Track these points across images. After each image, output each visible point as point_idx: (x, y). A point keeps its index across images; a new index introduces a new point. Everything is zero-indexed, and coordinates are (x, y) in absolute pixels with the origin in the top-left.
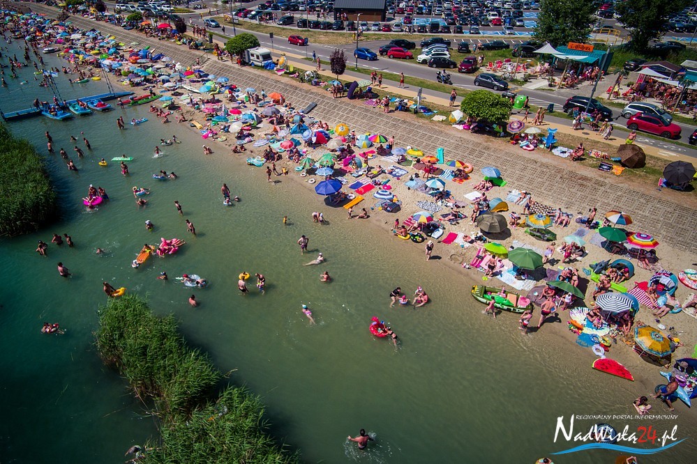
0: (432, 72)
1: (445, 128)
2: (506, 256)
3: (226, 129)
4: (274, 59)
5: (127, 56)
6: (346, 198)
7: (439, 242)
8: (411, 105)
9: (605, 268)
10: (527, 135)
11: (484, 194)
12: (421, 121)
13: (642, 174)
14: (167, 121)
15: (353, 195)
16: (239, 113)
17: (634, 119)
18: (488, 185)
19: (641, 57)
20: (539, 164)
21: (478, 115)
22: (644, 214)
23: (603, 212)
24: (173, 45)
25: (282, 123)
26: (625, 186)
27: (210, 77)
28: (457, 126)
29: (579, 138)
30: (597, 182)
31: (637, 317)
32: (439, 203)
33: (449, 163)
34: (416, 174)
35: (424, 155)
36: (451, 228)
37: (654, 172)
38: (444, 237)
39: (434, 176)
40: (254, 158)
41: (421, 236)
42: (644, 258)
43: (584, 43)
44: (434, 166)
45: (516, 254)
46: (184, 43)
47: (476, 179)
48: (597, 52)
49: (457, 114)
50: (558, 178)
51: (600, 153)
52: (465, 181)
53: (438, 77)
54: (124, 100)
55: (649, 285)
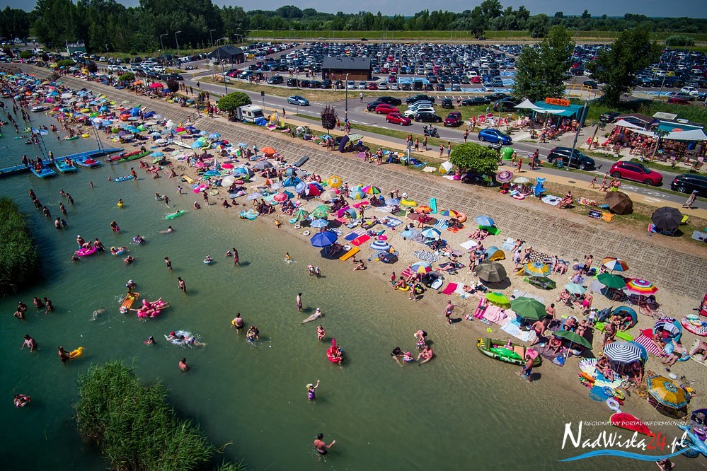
0: (419, 127)
1: (435, 179)
2: (508, 306)
3: (219, 183)
4: (266, 116)
5: (118, 114)
6: (342, 249)
7: (439, 293)
8: (402, 157)
9: (608, 316)
10: (516, 185)
11: (480, 243)
12: (413, 172)
13: (631, 220)
14: (157, 177)
15: (349, 246)
16: (232, 167)
17: (616, 167)
18: (482, 233)
19: (614, 110)
20: (530, 213)
21: (467, 166)
22: (638, 259)
23: (598, 258)
24: (165, 104)
25: (275, 176)
26: (617, 232)
27: (201, 133)
28: (448, 177)
29: (567, 187)
30: (589, 229)
31: (647, 366)
32: (436, 253)
33: (443, 213)
34: (411, 224)
35: (417, 205)
36: (451, 279)
37: (642, 218)
38: (444, 287)
39: (428, 225)
40: (247, 211)
41: (420, 287)
42: (645, 304)
43: (560, 98)
44: (428, 215)
45: (519, 304)
46: (175, 101)
47: (471, 228)
48: (573, 106)
49: (447, 166)
50: (551, 225)
51: (588, 200)
52: (460, 230)
53: (425, 131)
54: (114, 156)
55: (654, 333)
